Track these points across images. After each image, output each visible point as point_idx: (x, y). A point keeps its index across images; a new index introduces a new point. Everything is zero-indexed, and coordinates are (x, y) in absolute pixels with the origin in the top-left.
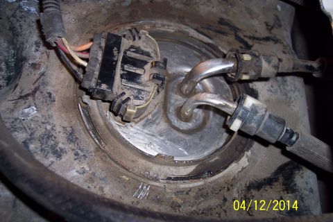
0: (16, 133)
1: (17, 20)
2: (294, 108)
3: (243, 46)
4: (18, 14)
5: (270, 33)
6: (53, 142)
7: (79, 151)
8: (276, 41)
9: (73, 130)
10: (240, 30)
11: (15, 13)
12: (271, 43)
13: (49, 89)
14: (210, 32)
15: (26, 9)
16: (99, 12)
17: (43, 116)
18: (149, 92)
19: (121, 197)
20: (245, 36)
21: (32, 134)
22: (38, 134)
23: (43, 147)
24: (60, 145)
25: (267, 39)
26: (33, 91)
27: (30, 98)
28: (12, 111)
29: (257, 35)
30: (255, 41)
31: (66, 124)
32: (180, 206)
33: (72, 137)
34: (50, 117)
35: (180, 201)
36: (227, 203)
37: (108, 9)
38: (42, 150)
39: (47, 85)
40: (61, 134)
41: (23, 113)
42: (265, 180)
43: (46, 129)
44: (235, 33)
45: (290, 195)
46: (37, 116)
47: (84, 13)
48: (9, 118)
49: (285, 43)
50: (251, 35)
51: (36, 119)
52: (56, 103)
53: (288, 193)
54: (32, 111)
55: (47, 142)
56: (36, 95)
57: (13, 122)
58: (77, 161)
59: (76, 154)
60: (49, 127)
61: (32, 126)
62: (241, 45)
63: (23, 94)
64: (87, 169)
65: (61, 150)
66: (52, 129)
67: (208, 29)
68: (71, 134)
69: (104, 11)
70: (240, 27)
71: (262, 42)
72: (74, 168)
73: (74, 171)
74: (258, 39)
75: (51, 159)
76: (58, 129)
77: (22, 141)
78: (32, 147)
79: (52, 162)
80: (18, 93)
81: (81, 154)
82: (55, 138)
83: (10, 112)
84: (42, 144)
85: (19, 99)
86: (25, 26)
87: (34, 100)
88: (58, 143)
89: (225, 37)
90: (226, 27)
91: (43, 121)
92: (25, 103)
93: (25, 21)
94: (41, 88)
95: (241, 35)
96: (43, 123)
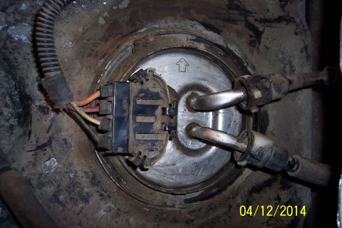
0: (45, 188)
1: (10, 52)
2: (298, 101)
3: (253, 35)
4: (9, 45)
5: (284, 11)
6: (78, 189)
7: (103, 193)
8: (289, 20)
9: (94, 174)
10: (251, 13)
11: (5, 44)
12: (283, 24)
13: (64, 134)
14: (219, 22)
15: (16, 39)
16: (96, 24)
17: (64, 165)
18: (163, 141)
19: (144, 224)
20: (256, 20)
21: (59, 186)
22: (64, 184)
23: (71, 195)
24: (86, 190)
25: (279, 19)
26: (49, 141)
27: (48, 149)
28: (34, 165)
29: (269, 16)
30: (267, 24)
31: (87, 169)
32: (193, 221)
33: (94, 181)
34: (71, 164)
35: (193, 218)
36: (232, 210)
37: (105, 18)
38: (71, 199)
39: (60, 131)
40: (84, 178)
41: (45, 166)
42: (265, 182)
43: (70, 178)
44: (246, 18)
45: (286, 191)
46: (59, 168)
47: (81, 30)
48: (34, 174)
49: (298, 21)
50: (262, 17)
51: (58, 170)
52: (73, 148)
53: (284, 190)
54: (53, 163)
55: (73, 191)
56: (53, 145)
57: (39, 178)
58: (103, 201)
59: (101, 195)
60: (72, 176)
61: (57, 177)
62: (252, 33)
63: (40, 144)
64: (113, 207)
65: (87, 194)
66: (76, 176)
67: (216, 18)
68: (93, 178)
69: (102, 21)
70: (250, 9)
71: (274, 25)
72: (102, 208)
73: (102, 210)
74: (270, 21)
75: (81, 205)
76: (81, 174)
77: (51, 194)
78: (61, 197)
79: (82, 208)
80: (34, 143)
81: (106, 194)
82: (80, 184)
83: (33, 167)
84: (70, 193)
85: (37, 149)
86: (20, 60)
87: (52, 150)
88: (83, 189)
89: (234, 26)
90: (235, 12)
91: (66, 170)
92: (44, 154)
93: (19, 53)
94: (56, 135)
95: (251, 20)
96: (66, 173)
